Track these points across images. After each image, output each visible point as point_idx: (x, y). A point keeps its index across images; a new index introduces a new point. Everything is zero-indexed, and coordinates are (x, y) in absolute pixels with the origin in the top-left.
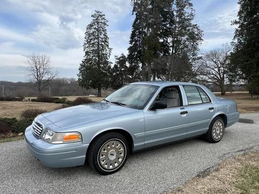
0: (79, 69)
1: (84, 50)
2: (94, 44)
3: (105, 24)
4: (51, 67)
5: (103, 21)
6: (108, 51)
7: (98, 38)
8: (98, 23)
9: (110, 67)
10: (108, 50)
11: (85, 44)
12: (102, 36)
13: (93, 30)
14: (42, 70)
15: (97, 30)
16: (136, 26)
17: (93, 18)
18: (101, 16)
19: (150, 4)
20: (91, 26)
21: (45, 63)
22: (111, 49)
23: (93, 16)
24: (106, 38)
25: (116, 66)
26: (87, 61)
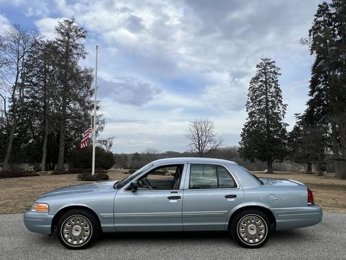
0: (242, 136)
1: (247, 111)
2: (260, 101)
3: (276, 73)
4: (214, 133)
5: (273, 70)
6: (281, 109)
7: (266, 94)
8: (265, 73)
9: (284, 131)
10: (281, 107)
11: (248, 103)
12: (273, 90)
13: (260, 84)
14: (204, 138)
15: (265, 82)
16: (316, 70)
17: (259, 69)
18: (269, 64)
19: (338, 34)
20: (256, 79)
21: (207, 129)
22: (285, 105)
23: (258, 66)
24: (278, 91)
25: (296, 129)
26: (251, 124)
